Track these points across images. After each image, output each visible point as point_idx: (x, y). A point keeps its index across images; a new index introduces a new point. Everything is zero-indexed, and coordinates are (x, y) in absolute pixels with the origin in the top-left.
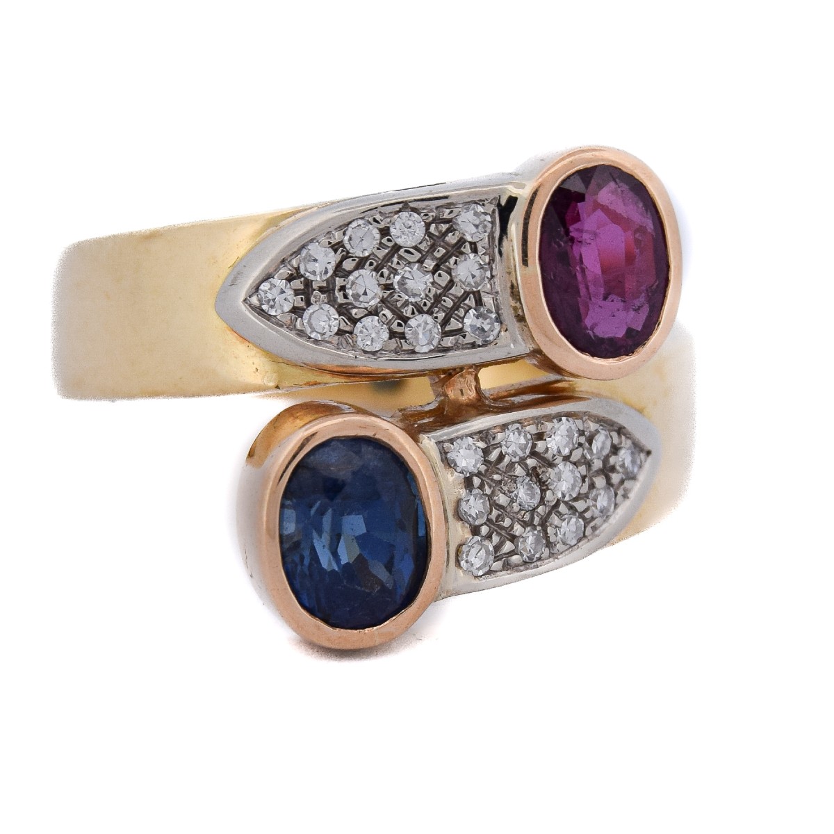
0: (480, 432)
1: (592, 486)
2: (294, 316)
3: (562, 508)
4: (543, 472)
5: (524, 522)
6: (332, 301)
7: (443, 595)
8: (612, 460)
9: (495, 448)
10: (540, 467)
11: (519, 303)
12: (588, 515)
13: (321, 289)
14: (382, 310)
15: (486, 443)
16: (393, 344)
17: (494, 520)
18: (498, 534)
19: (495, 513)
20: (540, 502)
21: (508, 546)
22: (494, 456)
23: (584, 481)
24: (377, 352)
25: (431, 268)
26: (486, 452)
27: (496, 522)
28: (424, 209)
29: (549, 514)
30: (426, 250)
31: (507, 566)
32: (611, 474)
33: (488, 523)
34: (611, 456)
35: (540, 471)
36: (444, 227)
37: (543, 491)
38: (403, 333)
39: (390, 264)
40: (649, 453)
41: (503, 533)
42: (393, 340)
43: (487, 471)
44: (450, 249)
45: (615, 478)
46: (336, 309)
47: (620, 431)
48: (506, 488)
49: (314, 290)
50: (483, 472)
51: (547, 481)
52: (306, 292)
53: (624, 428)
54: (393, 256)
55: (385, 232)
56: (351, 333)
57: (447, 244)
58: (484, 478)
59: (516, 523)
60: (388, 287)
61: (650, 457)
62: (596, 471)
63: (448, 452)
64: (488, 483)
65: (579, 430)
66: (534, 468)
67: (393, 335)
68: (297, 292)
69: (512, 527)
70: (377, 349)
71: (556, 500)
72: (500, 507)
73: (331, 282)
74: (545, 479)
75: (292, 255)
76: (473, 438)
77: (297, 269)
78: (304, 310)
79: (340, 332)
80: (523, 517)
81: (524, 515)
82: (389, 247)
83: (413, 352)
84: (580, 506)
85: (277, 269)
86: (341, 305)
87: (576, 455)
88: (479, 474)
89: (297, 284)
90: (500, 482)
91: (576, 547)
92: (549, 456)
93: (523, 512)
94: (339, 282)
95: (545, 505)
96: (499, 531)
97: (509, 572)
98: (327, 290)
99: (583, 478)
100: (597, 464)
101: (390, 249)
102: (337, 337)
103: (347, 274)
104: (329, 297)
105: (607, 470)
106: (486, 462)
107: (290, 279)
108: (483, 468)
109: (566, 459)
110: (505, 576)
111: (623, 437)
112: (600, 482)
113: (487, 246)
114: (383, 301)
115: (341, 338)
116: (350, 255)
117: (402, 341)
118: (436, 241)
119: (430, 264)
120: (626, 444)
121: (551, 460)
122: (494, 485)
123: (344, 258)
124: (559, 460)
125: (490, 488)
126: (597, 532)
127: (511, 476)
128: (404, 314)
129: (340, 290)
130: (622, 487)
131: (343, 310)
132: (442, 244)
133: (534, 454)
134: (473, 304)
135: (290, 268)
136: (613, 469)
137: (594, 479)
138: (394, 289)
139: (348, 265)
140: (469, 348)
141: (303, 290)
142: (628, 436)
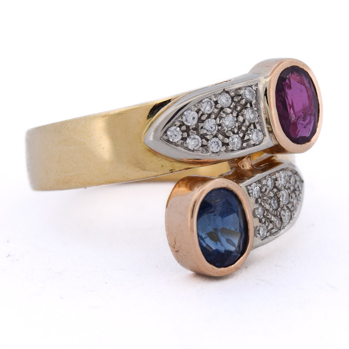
0: (258, 180)
1: (291, 197)
2: (182, 141)
3: (285, 208)
4: (278, 194)
5: (275, 215)
6: (198, 134)
9: (264, 186)
10: (277, 192)
11: (270, 126)
12: (292, 209)
13: (194, 129)
14: (218, 135)
15: (261, 185)
16: (224, 148)
17: (266, 215)
18: (267, 221)
19: (266, 212)
20: (278, 206)
21: (271, 226)
22: (264, 190)
24: (218, 152)
26: (261, 188)
28: (230, 91)
29: (281, 210)
30: (233, 108)
31: (271, 234)
32: (296, 192)
33: (264, 217)
36: (239, 98)
37: (279, 202)
38: (228, 143)
39: (220, 115)
42: (224, 146)
43: (262, 196)
46: (200, 137)
48: (268, 202)
49: (191, 130)
52: (187, 130)
54: (221, 112)
55: (216, 103)
56: (207, 145)
57: (241, 105)
59: (272, 216)
60: (220, 125)
62: (292, 191)
63: (249, 190)
64: (262, 201)
67: (224, 144)
68: (183, 132)
69: (271, 218)
70: (218, 151)
71: (283, 205)
72: (267, 210)
73: (197, 125)
74: (279, 197)
75: (179, 116)
76: (257, 183)
77: (182, 122)
78: (187, 138)
79: (203, 146)
80: (274, 213)
81: (274, 212)
83: (233, 150)
84: (289, 206)
85: (174, 123)
86: (201, 135)
87: (287, 186)
88: (260, 198)
89: (183, 128)
90: (266, 200)
91: (289, 223)
92: (280, 187)
93: (274, 211)
94: (201, 125)
95: (280, 207)
97: (271, 236)
98: (196, 129)
99: (289, 195)
100: (292, 188)
101: (220, 109)
102: (201, 148)
103: (203, 121)
104: (196, 132)
105: (295, 190)
106: (261, 192)
107: (180, 126)
110: (271, 238)
111: (297, 176)
112: (293, 195)
113: (255, 104)
114: (218, 130)
115: (203, 148)
116: (204, 113)
117: (228, 146)
118: (236, 104)
119: (235, 114)
120: (298, 179)
122: (264, 201)
123: (201, 115)
124: (283, 188)
125: (263, 203)
126: (295, 216)
127: (269, 197)
128: (228, 135)
129: (201, 129)
131: (203, 137)
132: (238, 105)
133: (275, 187)
134: (253, 128)
135: (180, 122)
138: (222, 125)
139: (203, 118)
140: (253, 146)
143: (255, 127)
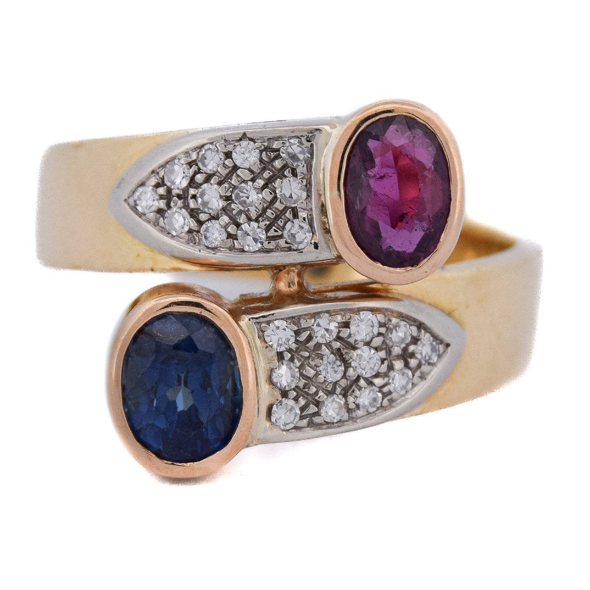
0: (293, 317)
1: (391, 368)
2: (158, 216)
3: (362, 382)
4: (346, 353)
5: (328, 391)
6: (186, 206)
7: (255, 442)
8: (412, 348)
9: (304, 331)
10: (343, 348)
11: (326, 219)
12: (385, 390)
13: (179, 197)
14: (222, 216)
15: (298, 327)
16: (229, 242)
17: (302, 387)
18: (304, 398)
19: (303, 381)
20: (343, 376)
21: (313, 409)
22: (303, 337)
23: (383, 363)
24: (216, 248)
25: (261, 185)
26: (297, 333)
27: (303, 389)
28: (258, 139)
29: (351, 386)
30: (258, 172)
31: (311, 424)
32: (409, 360)
33: (297, 389)
34: (410, 345)
35: (344, 352)
36: (272, 155)
37: (346, 368)
38: (236, 235)
39: (230, 180)
40: (448, 345)
41: (310, 398)
42: (229, 240)
43: (297, 348)
44: (277, 172)
45: (413, 362)
46: (189, 213)
47: (420, 326)
48: (312, 363)
49: (174, 196)
50: (294, 350)
51: (349, 360)
52: (168, 197)
53: (424, 324)
54: (233, 175)
55: (228, 155)
56: (198, 232)
57: (274, 168)
58: (295, 354)
59: (321, 391)
60: (228, 198)
61: (449, 348)
62: (396, 356)
63: (264, 331)
64: (297, 358)
65: (379, 322)
66: (339, 350)
67: (230, 236)
68: (161, 197)
69: (316, 393)
70: (216, 246)
71: (356, 375)
72: (307, 378)
73: (185, 190)
74: (347, 358)
75: (159, 168)
76: (287, 322)
77: (163, 179)
78: (166, 211)
79: (190, 231)
80: (327, 387)
81: (328, 385)
82: (229, 167)
83: (243, 251)
84: (378, 381)
85: (148, 178)
86: (192, 210)
87: (377, 341)
88: (290, 350)
89: (162, 191)
90: (309, 357)
91: (374, 414)
92: (351, 340)
93: (327, 383)
94: (192, 191)
95: (347, 379)
96: (306, 396)
97: (312, 429)
98: (183, 197)
99: (383, 361)
100: (397, 350)
101: (230, 169)
102: (188, 234)
103: (198, 186)
104: (184, 203)
105: (406, 356)
106: (297, 342)
107: (157, 186)
108: (294, 346)
109: (368, 344)
110: (309, 431)
111: (423, 331)
112: (399, 364)
113: (305, 172)
114: (223, 209)
115: (190, 235)
116: (201, 171)
117: (235, 241)
118: (265, 165)
119: (260, 182)
120: (424, 336)
121: (354, 344)
122: (303, 360)
123: (195, 173)
124: (360, 345)
125: (299, 361)
126: (394, 404)
127: (318, 354)
128: (238, 220)
129: (192, 198)
130: (419, 370)
132: (270, 168)
133: (339, 338)
134: (291, 217)
135: (158, 178)
136: (412, 355)
137: (393, 362)
138: (232, 200)
139: (199, 178)
140: (285, 251)
141: (166, 195)
142: (427, 330)
143: (296, 216)
